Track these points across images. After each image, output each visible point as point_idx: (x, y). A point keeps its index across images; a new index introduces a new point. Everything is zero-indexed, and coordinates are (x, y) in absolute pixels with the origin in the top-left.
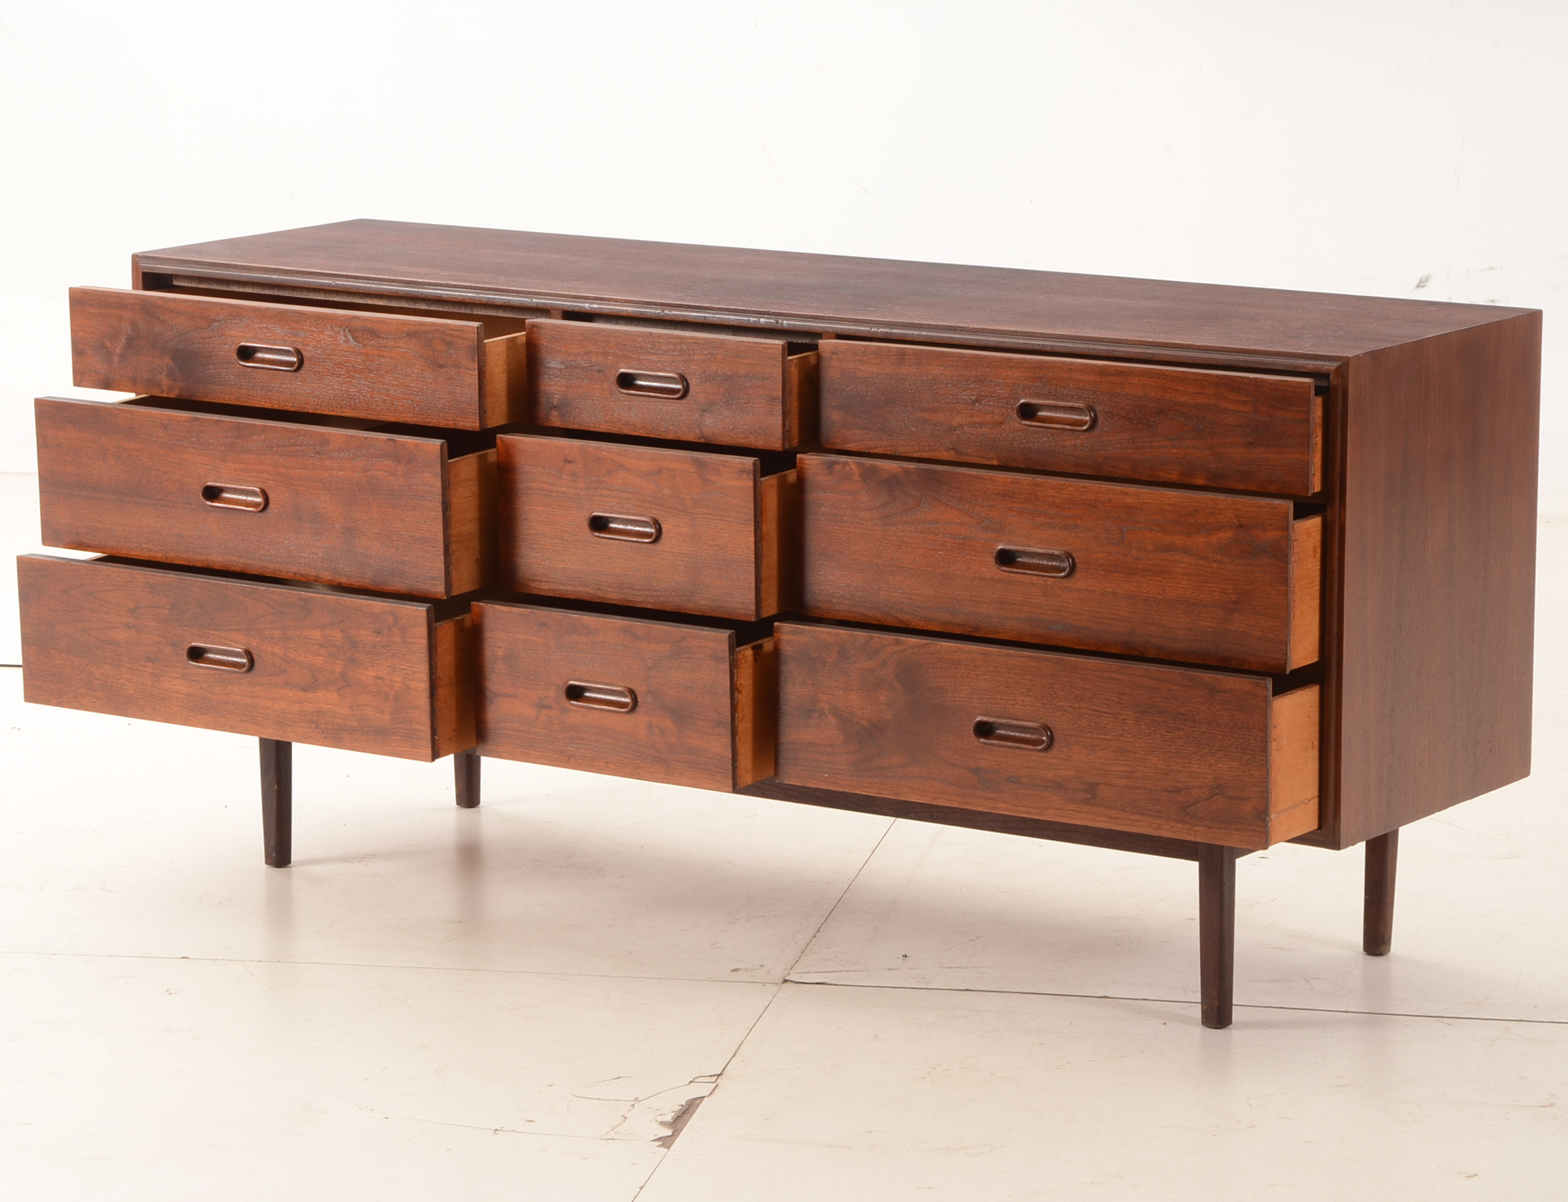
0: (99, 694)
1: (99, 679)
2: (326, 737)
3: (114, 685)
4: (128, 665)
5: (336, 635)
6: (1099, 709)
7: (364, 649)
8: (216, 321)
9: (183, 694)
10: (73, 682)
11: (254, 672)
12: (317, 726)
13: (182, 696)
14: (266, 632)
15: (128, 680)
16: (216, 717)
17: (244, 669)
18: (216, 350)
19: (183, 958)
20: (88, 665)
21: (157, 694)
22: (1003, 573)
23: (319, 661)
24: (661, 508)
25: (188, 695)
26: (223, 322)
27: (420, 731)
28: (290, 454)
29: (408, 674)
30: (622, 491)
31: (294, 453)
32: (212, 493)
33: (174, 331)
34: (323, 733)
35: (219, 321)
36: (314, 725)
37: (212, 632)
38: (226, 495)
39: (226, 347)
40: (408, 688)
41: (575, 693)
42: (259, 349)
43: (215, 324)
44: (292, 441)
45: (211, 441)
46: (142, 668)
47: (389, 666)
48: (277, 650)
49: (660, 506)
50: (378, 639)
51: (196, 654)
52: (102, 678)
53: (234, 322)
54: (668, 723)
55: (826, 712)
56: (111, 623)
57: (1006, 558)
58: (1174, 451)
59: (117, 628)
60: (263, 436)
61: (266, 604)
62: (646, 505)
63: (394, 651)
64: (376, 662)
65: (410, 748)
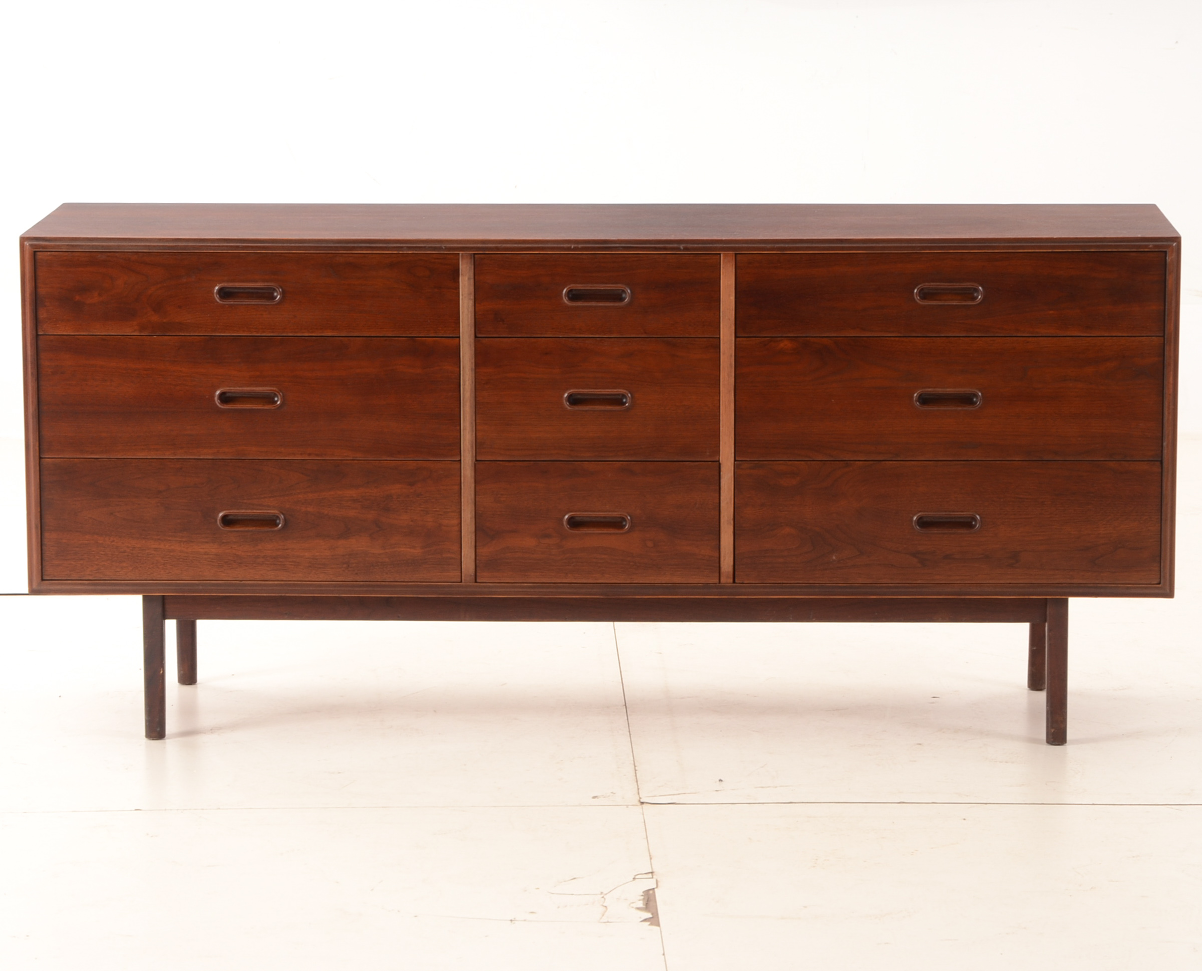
2: (357, 574)
3: (140, 555)
4: (156, 537)
5: (370, 491)
6: (1021, 496)
7: (398, 500)
9: (213, 555)
10: (97, 557)
11: (285, 530)
12: (349, 566)
13: (211, 556)
15: (155, 549)
16: (245, 570)
17: (278, 528)
19: (136, 810)
20: (113, 542)
21: (185, 558)
22: (925, 410)
23: (352, 513)
25: (216, 555)
29: (441, 515)
30: (596, 372)
34: (354, 570)
36: (345, 566)
37: (245, 501)
40: (440, 525)
44: (310, 349)
46: (170, 538)
47: (422, 510)
48: (310, 509)
50: (411, 491)
52: (128, 550)
54: (662, 537)
55: (783, 524)
56: (139, 505)
57: (924, 400)
58: (1051, 312)
59: (146, 508)
61: (301, 473)
63: (427, 498)
64: (409, 508)
65: (441, 572)
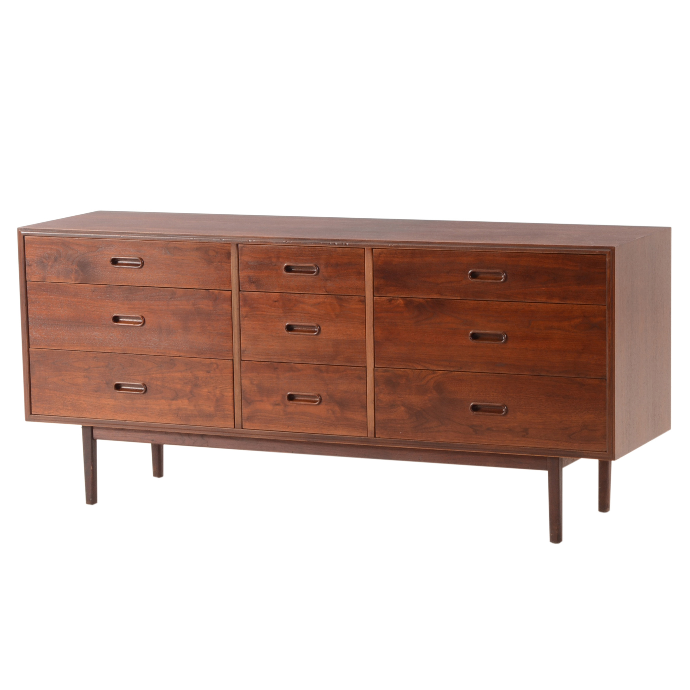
0: (69, 408)
1: (69, 401)
2: (182, 420)
3: (77, 403)
4: (84, 394)
5: (188, 374)
6: (529, 396)
7: (202, 380)
8: (100, 248)
9: (112, 405)
10: (56, 403)
11: (146, 394)
12: (178, 415)
14: (153, 375)
15: (84, 401)
16: (127, 414)
17: (143, 392)
18: (100, 261)
20: (64, 395)
21: (98, 406)
22: (474, 342)
23: (179, 386)
24: (320, 319)
26: (104, 248)
27: (229, 414)
28: (156, 300)
29: (223, 390)
30: (301, 313)
31: (158, 299)
32: (116, 319)
33: (79, 253)
34: (181, 418)
35: (101, 248)
36: (176, 415)
37: (126, 377)
38: (121, 320)
39: (105, 259)
40: (223, 396)
41: (291, 398)
42: (118, 259)
43: (99, 249)
44: (157, 294)
45: (117, 296)
46: (91, 395)
47: (214, 387)
48: (158, 383)
49: (320, 318)
50: (208, 375)
51: (118, 387)
52: (71, 400)
53: (109, 248)
54: (337, 409)
55: (400, 405)
56: (76, 376)
57: (475, 336)
58: (544, 289)
59: (79, 378)
60: (143, 293)
61: (154, 363)
62: (313, 318)
63: (216, 380)
64: (208, 385)
65: (224, 422)
